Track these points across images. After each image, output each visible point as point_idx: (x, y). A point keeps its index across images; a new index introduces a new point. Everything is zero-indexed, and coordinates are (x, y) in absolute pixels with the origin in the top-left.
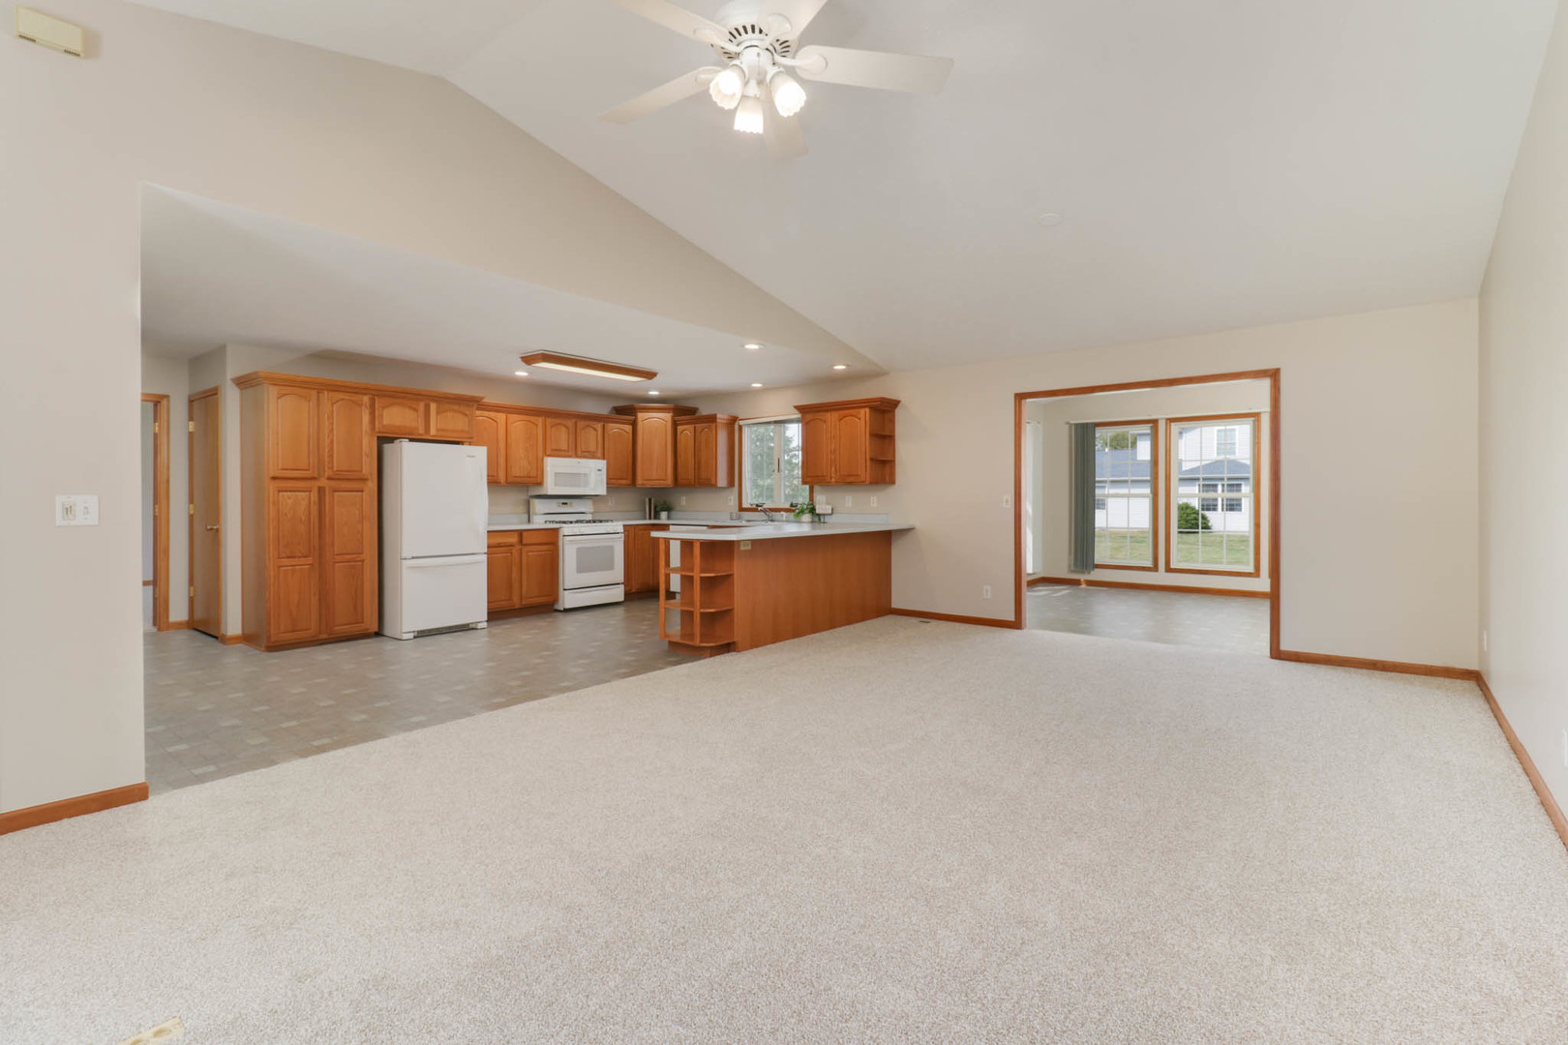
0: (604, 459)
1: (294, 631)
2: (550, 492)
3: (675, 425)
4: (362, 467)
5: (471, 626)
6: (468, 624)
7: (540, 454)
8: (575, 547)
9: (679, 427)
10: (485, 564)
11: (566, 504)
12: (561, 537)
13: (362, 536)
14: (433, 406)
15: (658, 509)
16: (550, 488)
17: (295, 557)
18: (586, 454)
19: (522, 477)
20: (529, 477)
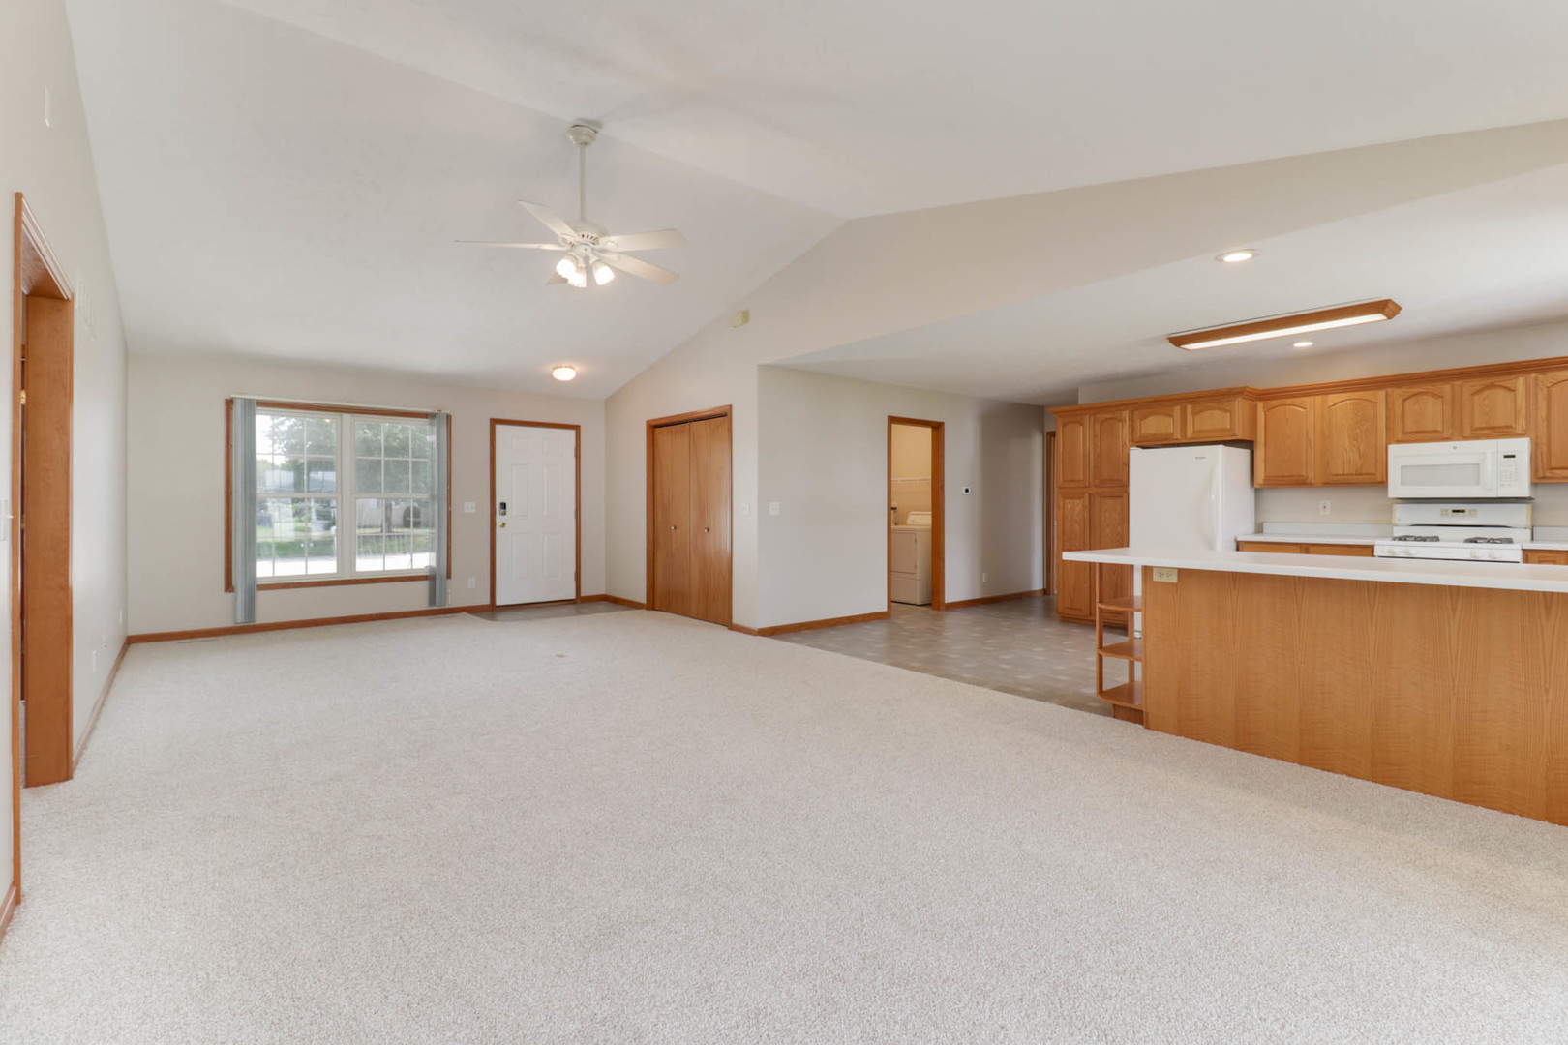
0: (1525, 436)
1: (1071, 609)
2: (1399, 495)
4: (1122, 475)
7: (1381, 442)
11: (1462, 512)
13: (1121, 537)
14: (1189, 408)
16: (1398, 489)
18: (1484, 432)
19: (1348, 475)
20: (1361, 474)
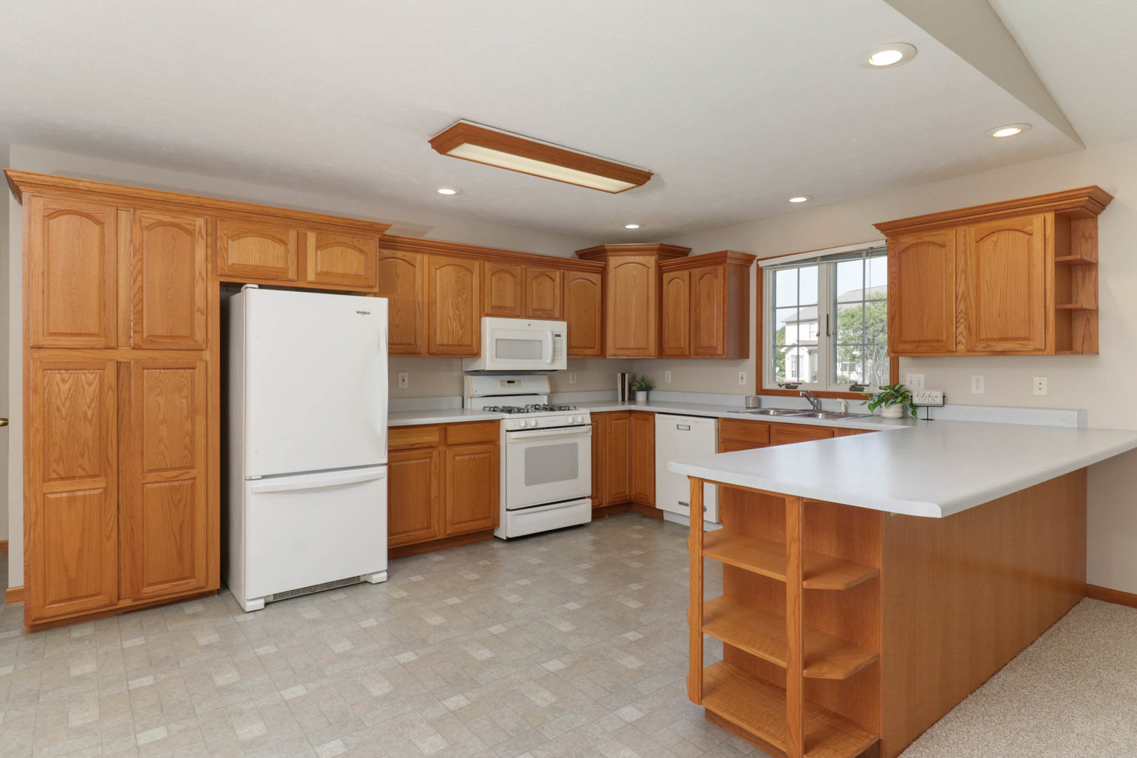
0: (563, 320)
1: (71, 599)
2: (489, 366)
3: (660, 271)
4: (192, 328)
5: (362, 579)
6: (359, 577)
7: (476, 314)
8: (524, 446)
9: (665, 276)
10: (383, 484)
11: (513, 382)
12: (503, 433)
13: (192, 441)
14: (311, 238)
15: (634, 388)
16: (489, 361)
17: (73, 478)
18: (539, 313)
19: (451, 345)
20: (461, 345)
